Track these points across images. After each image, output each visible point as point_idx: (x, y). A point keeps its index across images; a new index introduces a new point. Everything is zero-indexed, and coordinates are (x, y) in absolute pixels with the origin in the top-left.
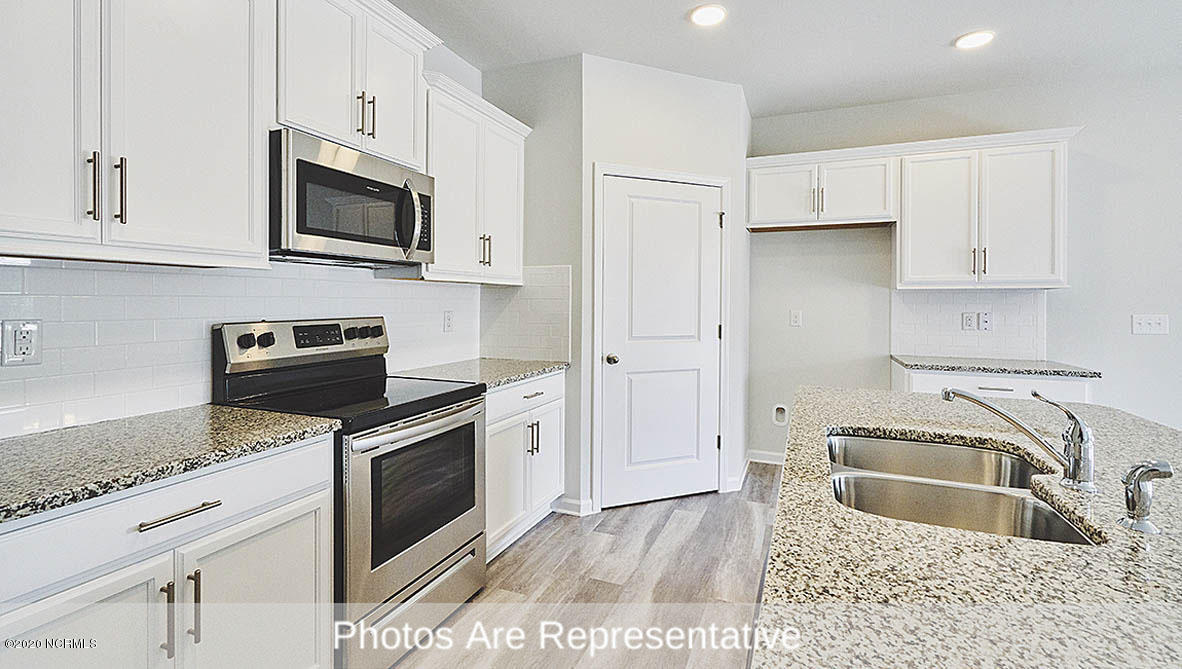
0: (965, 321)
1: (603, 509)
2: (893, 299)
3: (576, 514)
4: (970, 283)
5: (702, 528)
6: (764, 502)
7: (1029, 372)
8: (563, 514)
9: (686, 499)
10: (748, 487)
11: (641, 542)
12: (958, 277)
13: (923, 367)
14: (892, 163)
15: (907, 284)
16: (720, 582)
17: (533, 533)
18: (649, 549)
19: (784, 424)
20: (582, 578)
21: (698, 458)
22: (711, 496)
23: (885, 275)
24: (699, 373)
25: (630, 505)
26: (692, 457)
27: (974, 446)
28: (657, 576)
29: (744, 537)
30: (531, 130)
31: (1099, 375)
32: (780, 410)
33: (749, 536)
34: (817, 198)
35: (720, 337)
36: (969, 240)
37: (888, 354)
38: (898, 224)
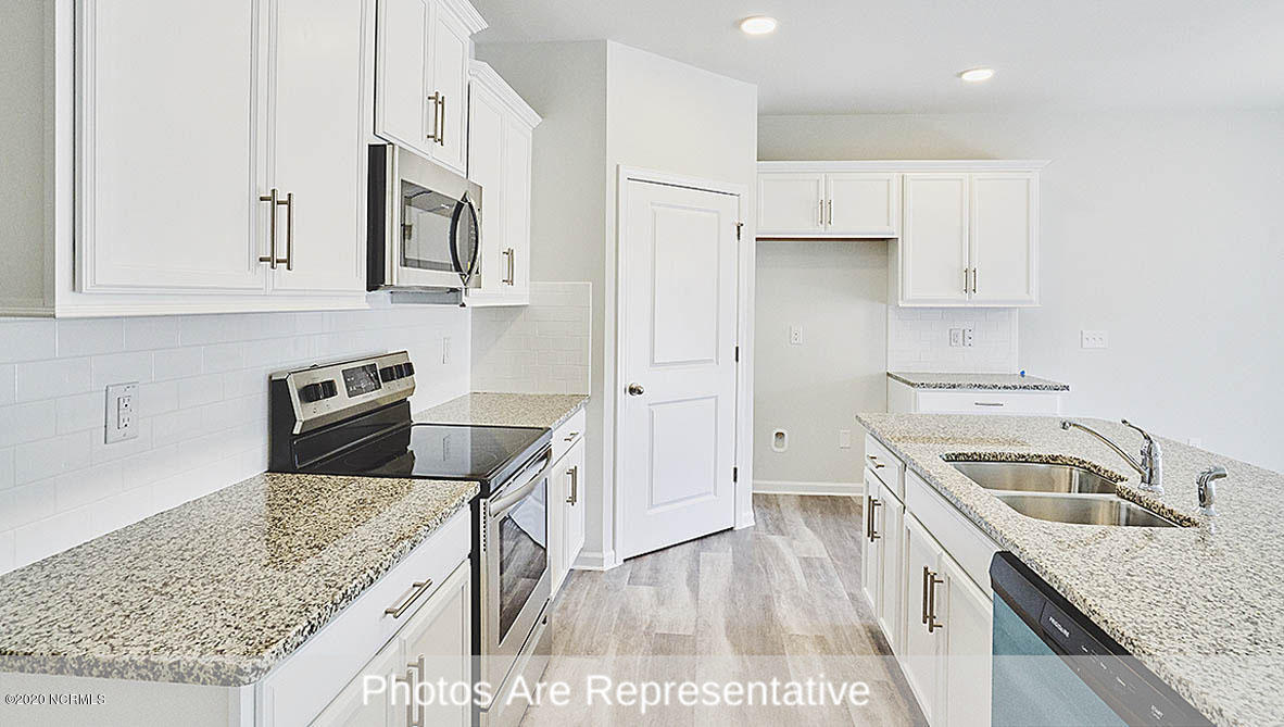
0: (952, 339)
1: (625, 560)
2: (889, 316)
3: (600, 569)
4: (958, 302)
5: (737, 568)
6: (783, 535)
7: (1015, 387)
8: (584, 571)
9: (704, 540)
10: (760, 520)
11: (684, 592)
12: (952, 296)
13: (928, 386)
14: (895, 178)
15: (908, 301)
16: (785, 618)
17: (564, 596)
18: (697, 595)
19: (782, 450)
20: (647, 634)
21: (715, 494)
22: (729, 533)
23: (883, 291)
24: (716, 401)
25: (653, 552)
26: (710, 493)
27: (1048, 462)
28: (722, 622)
29: (783, 571)
30: (541, 120)
31: (1067, 388)
32: (780, 435)
33: (787, 570)
34: (824, 209)
35: (737, 360)
36: (962, 261)
37: (884, 371)
38: (900, 240)
